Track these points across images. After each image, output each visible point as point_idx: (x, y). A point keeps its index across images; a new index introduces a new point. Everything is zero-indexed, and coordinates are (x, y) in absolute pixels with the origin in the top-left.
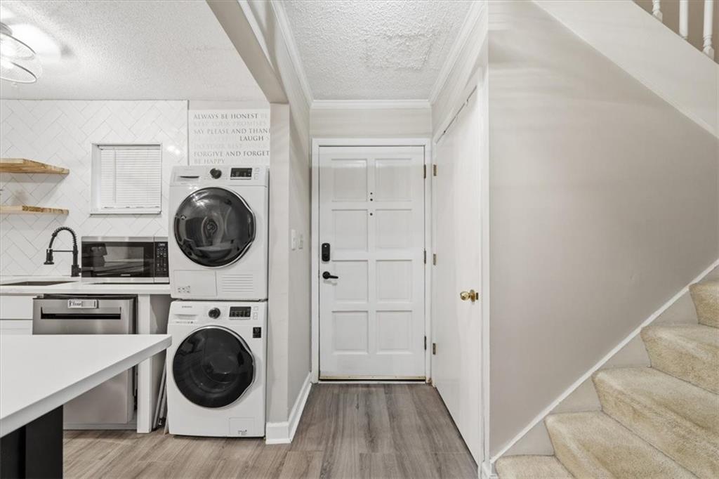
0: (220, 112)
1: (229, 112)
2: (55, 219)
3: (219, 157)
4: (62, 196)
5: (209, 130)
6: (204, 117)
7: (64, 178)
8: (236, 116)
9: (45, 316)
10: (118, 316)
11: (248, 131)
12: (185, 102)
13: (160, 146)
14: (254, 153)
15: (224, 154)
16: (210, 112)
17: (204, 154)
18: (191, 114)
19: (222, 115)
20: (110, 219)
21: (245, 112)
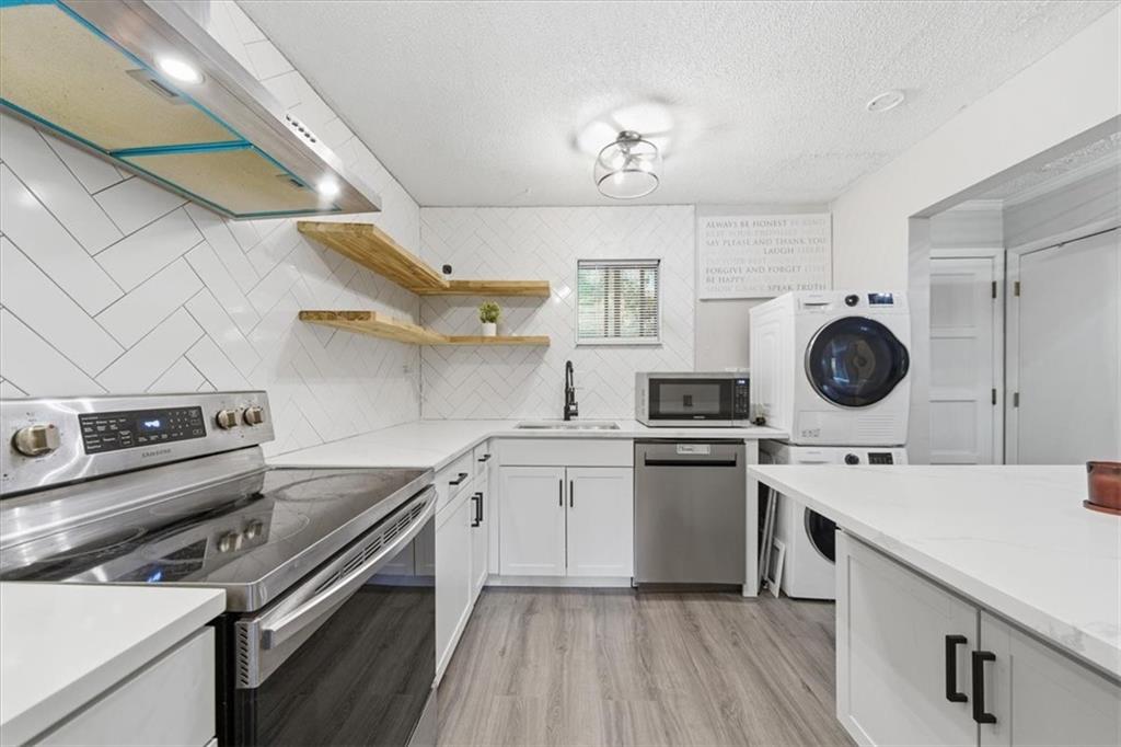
0: (739, 219)
1: (750, 219)
2: (534, 351)
3: (738, 274)
4: (541, 323)
5: (725, 242)
6: (719, 225)
8: (759, 224)
9: (648, 463)
10: (733, 464)
11: (774, 242)
12: (692, 207)
13: (659, 261)
14: (782, 269)
15: (744, 271)
16: (726, 219)
17: (719, 271)
18: (703, 221)
19: (742, 224)
20: (599, 351)
21: (770, 218)
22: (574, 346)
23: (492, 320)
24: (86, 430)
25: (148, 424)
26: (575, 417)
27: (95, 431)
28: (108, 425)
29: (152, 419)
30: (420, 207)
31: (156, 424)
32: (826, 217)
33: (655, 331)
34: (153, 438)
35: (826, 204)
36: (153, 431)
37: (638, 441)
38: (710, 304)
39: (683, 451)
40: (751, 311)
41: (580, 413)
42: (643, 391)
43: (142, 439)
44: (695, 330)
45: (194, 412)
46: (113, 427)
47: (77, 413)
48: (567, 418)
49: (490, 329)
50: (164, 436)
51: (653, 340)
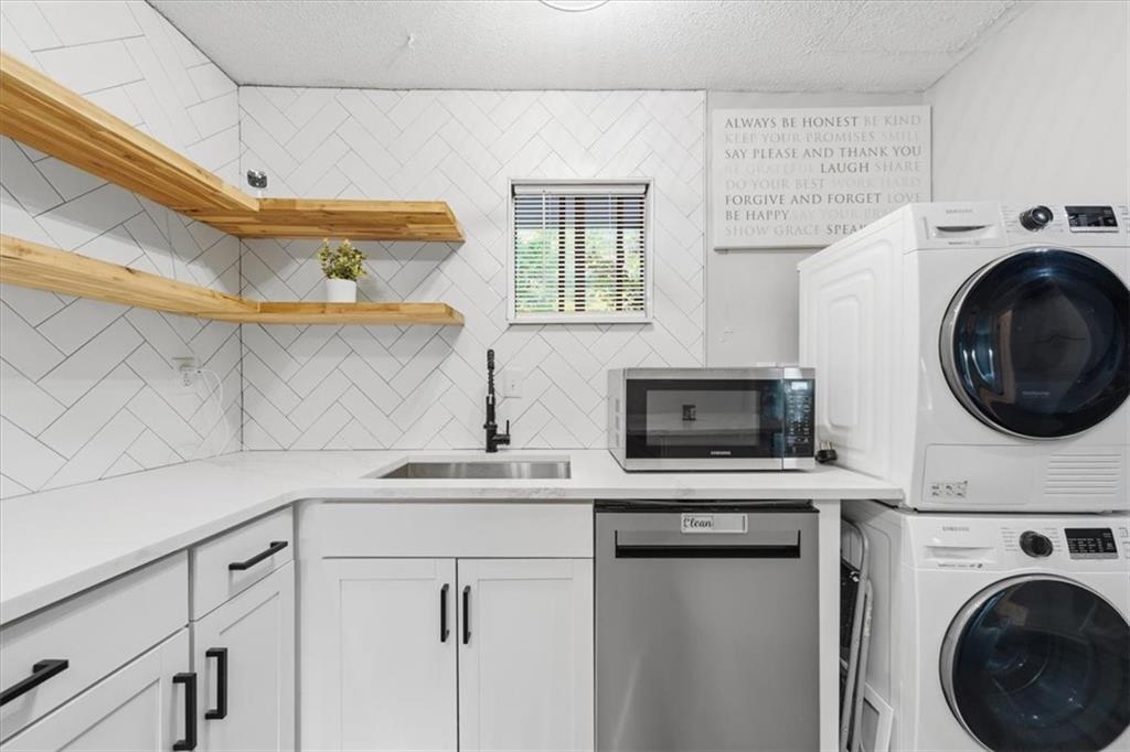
0: (778, 114)
1: (798, 114)
3: (777, 206)
4: (452, 284)
5: (756, 151)
6: (747, 123)
7: (454, 251)
8: (812, 122)
9: (623, 552)
10: (792, 552)
11: (837, 152)
12: (701, 95)
13: (647, 186)
14: (849, 198)
15: (787, 200)
16: (759, 114)
17: (746, 200)
18: (721, 116)
19: (785, 121)
20: (546, 334)
21: (831, 113)
22: (507, 326)
23: (346, 274)
26: (504, 446)
30: (239, 86)
32: (924, 111)
33: (639, 304)
35: (920, 92)
37: (602, 506)
38: (730, 256)
39: (692, 528)
40: (801, 265)
41: (512, 439)
42: (617, 402)
44: (706, 300)
48: (491, 448)
49: (343, 291)
51: (638, 316)
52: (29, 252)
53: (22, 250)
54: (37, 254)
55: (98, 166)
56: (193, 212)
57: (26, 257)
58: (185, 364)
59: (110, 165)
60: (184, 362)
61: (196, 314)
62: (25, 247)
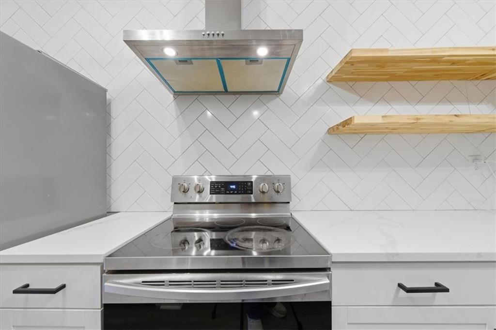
24: (212, 187)
25: (231, 187)
27: (214, 187)
28: (218, 186)
29: (233, 185)
31: (234, 187)
34: (231, 192)
36: (233, 189)
43: (228, 192)
45: (249, 183)
46: (219, 186)
47: (210, 181)
50: (236, 192)
52: (420, 119)
53: (418, 119)
54: (422, 119)
55: (438, 75)
56: (483, 75)
57: (419, 121)
58: (476, 158)
59: (442, 73)
60: (473, 158)
61: (484, 131)
62: (419, 117)
